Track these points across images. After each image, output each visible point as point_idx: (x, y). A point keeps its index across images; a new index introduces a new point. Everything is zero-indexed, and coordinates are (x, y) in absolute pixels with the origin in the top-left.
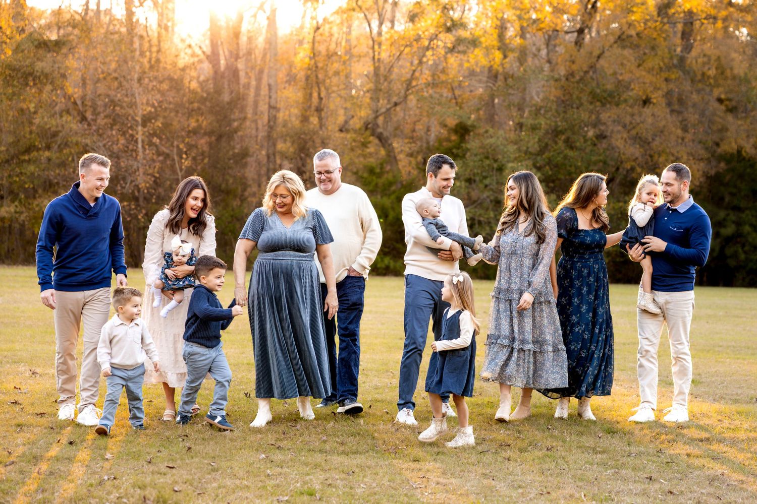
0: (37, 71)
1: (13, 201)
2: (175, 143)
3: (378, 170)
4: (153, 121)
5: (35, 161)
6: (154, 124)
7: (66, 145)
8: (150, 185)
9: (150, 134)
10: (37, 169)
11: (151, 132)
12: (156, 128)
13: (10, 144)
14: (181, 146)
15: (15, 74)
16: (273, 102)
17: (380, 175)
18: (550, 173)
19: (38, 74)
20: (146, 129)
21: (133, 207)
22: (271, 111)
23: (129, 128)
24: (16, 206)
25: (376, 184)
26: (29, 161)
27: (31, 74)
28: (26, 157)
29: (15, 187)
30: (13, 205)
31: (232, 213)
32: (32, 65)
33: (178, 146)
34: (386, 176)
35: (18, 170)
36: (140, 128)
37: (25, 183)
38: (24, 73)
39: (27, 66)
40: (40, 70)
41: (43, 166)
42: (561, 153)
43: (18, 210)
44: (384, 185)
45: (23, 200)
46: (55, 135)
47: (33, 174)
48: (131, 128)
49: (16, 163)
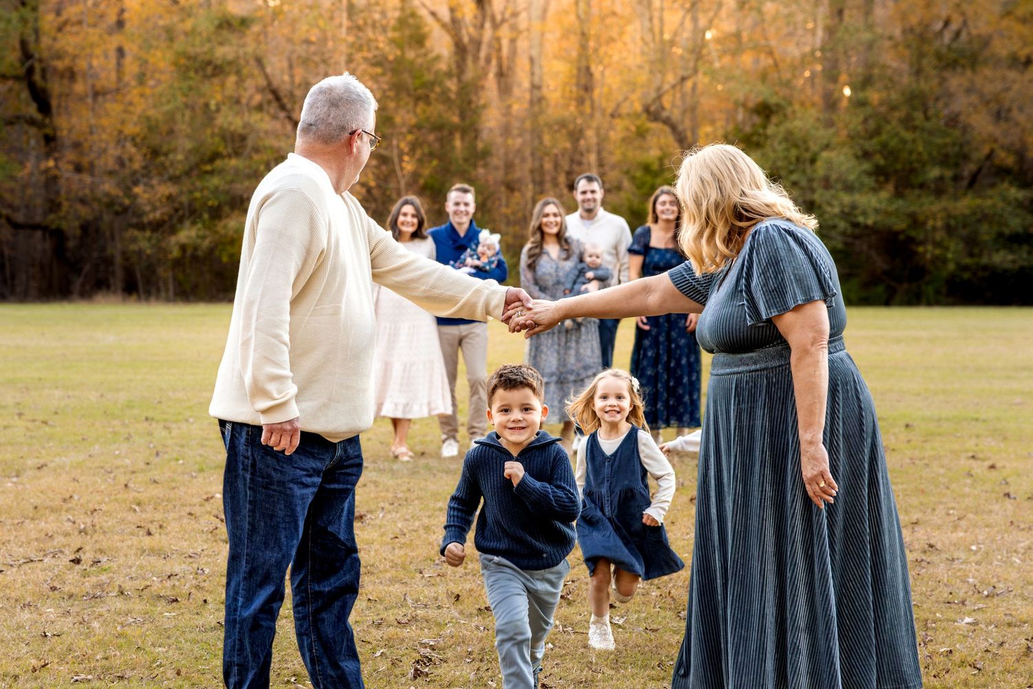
0: (218, 59)
1: (194, 223)
2: (395, 142)
5: (221, 172)
7: (258, 150)
10: (223, 182)
13: (190, 151)
14: (403, 145)
15: (191, 64)
16: (536, 80)
18: (882, 162)
19: (218, 62)
22: (534, 91)
24: (199, 229)
26: (212, 173)
27: (209, 63)
28: (208, 168)
29: (196, 204)
30: (195, 228)
32: (211, 50)
33: (398, 145)
35: (198, 184)
37: (210, 199)
38: (203, 61)
39: (206, 53)
40: (221, 58)
41: (229, 178)
42: (897, 135)
43: (201, 234)
45: (206, 221)
46: (243, 138)
47: (217, 188)
49: (197, 176)
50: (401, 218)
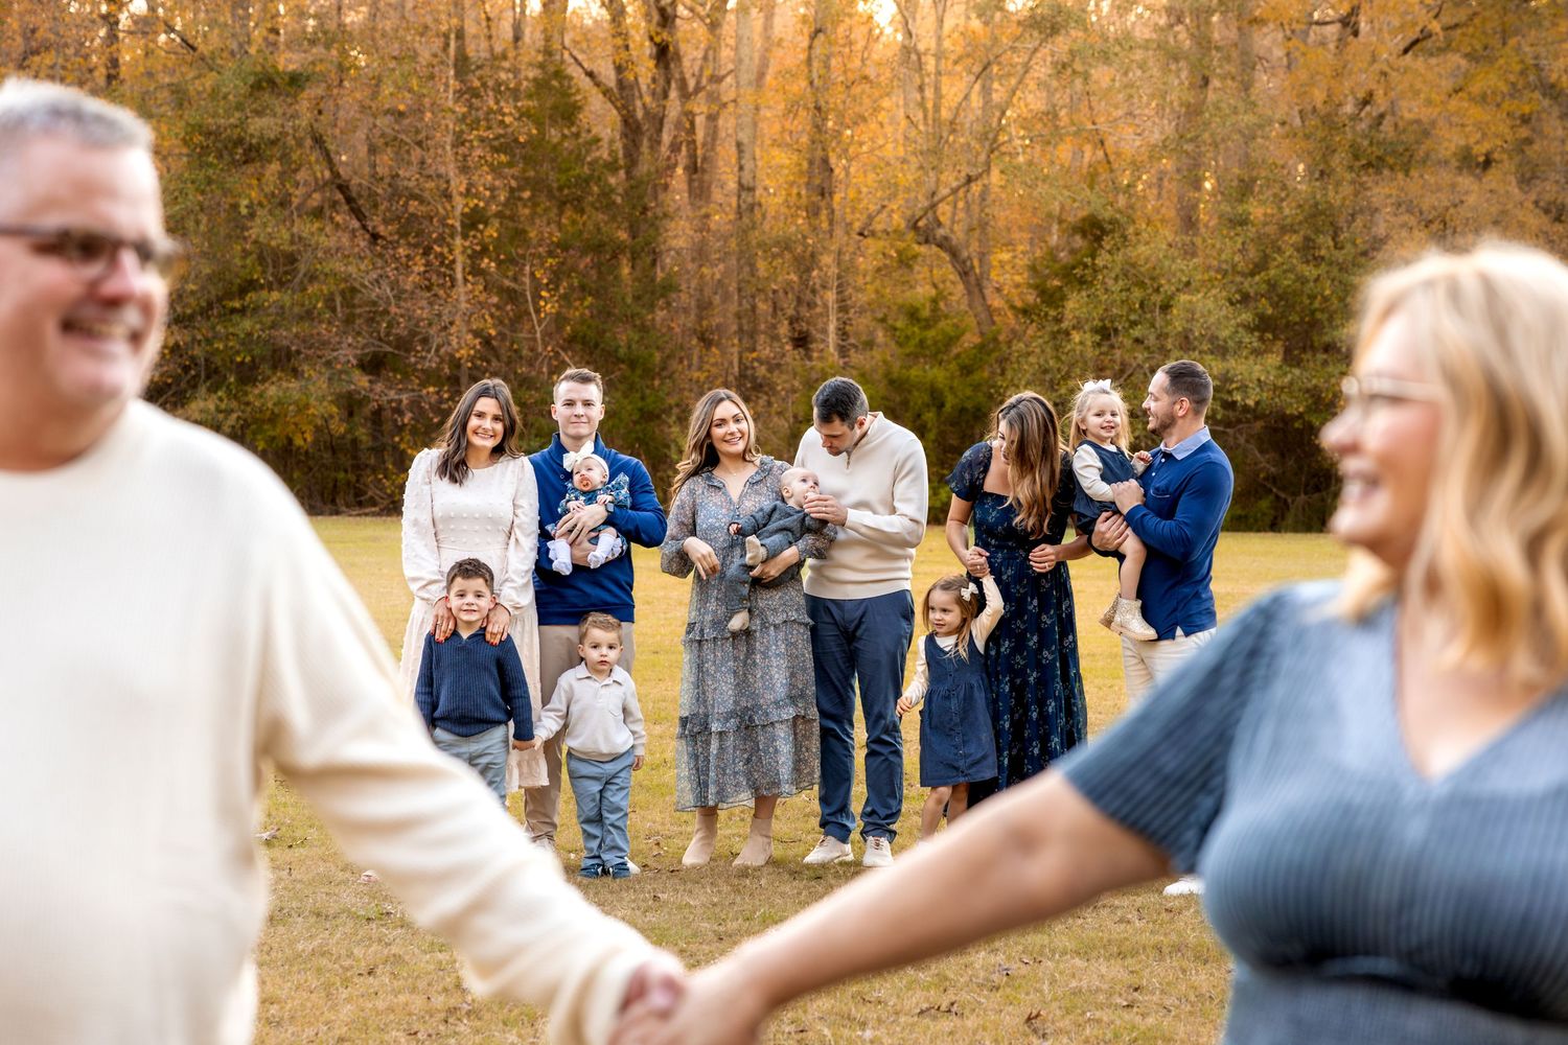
0: (252, 136)
1: (213, 390)
2: (527, 269)
3: (926, 313)
4: (481, 227)
5: (256, 310)
6: (482, 232)
7: (313, 278)
8: (477, 351)
9: (474, 251)
10: (258, 326)
11: (478, 248)
12: (487, 240)
13: (208, 278)
14: (539, 274)
15: (210, 142)
16: (747, 178)
17: (928, 324)
18: (1270, 311)
19: (254, 141)
20: (467, 244)
21: (446, 396)
22: (744, 195)
23: (435, 242)
24: (221, 399)
25: (922, 342)
26: (242, 311)
27: (239, 141)
28: (237, 304)
29: (218, 361)
30: (214, 397)
31: (640, 404)
32: (243, 123)
33: (532, 274)
34: (942, 324)
35: (221, 329)
36: (458, 241)
37: (238, 353)
38: (229, 138)
39: (233, 127)
40: (257, 134)
41: (268, 320)
42: (1291, 270)
43: (223, 406)
44: (935, 343)
45: (232, 387)
46: (292, 259)
47: (249, 335)
48: (441, 240)
49: (219, 316)
50: (474, 422)
